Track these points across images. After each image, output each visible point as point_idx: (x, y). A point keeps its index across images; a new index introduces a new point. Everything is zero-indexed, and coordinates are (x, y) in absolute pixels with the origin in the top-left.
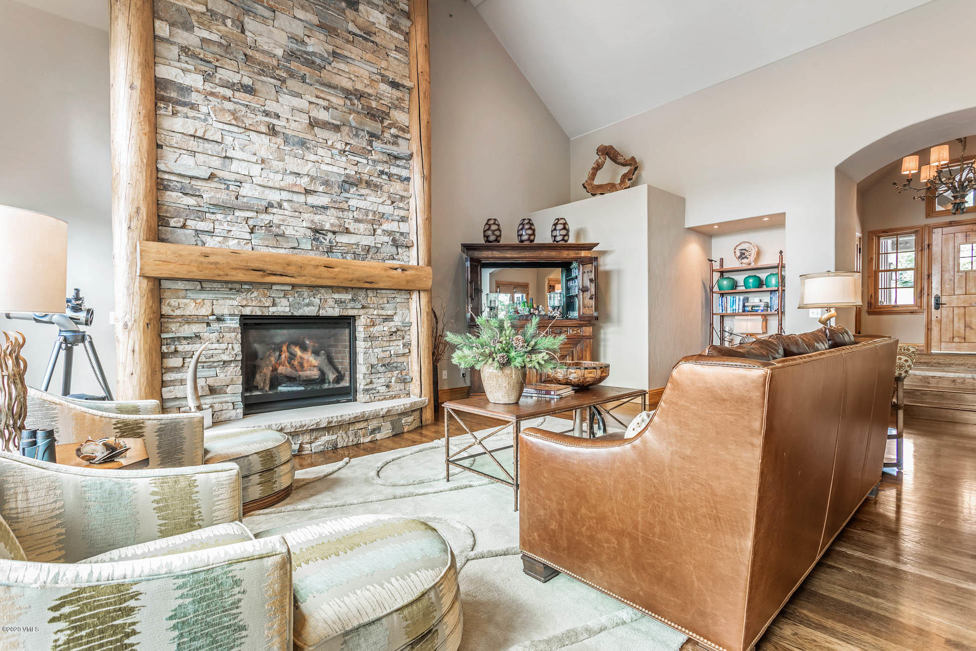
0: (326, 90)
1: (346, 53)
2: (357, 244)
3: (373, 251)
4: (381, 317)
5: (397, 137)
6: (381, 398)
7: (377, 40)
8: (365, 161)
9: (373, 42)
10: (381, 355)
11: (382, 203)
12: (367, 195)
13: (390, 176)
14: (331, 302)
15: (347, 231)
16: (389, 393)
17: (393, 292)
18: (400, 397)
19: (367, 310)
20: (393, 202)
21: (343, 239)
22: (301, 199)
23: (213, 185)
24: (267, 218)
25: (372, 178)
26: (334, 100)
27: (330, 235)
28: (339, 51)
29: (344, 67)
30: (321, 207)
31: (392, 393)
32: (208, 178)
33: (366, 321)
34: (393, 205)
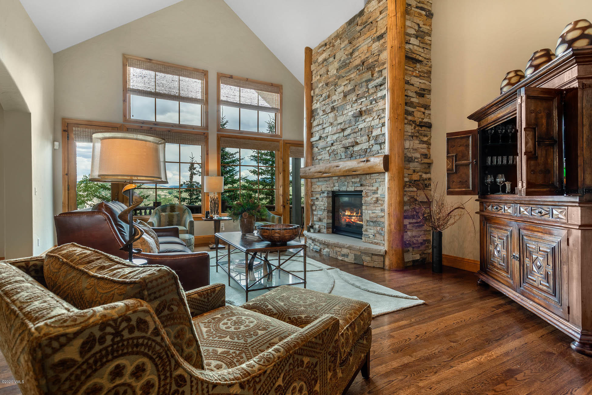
0: (349, 74)
2: (361, 149)
3: (368, 150)
4: (372, 191)
5: (381, 71)
6: (370, 242)
7: (370, 20)
8: (364, 99)
9: (369, 24)
10: (372, 215)
11: (373, 119)
12: (365, 119)
13: (375, 100)
14: (351, 183)
15: (357, 144)
16: (374, 240)
17: (378, 175)
18: (380, 245)
19: (365, 187)
20: (379, 116)
21: (356, 148)
22: (342, 134)
23: (322, 140)
24: (333, 148)
25: (368, 107)
27: (351, 148)
28: (355, 48)
29: (356, 54)
30: (348, 135)
31: (376, 241)
32: (320, 139)
33: (363, 194)
34: (379, 117)
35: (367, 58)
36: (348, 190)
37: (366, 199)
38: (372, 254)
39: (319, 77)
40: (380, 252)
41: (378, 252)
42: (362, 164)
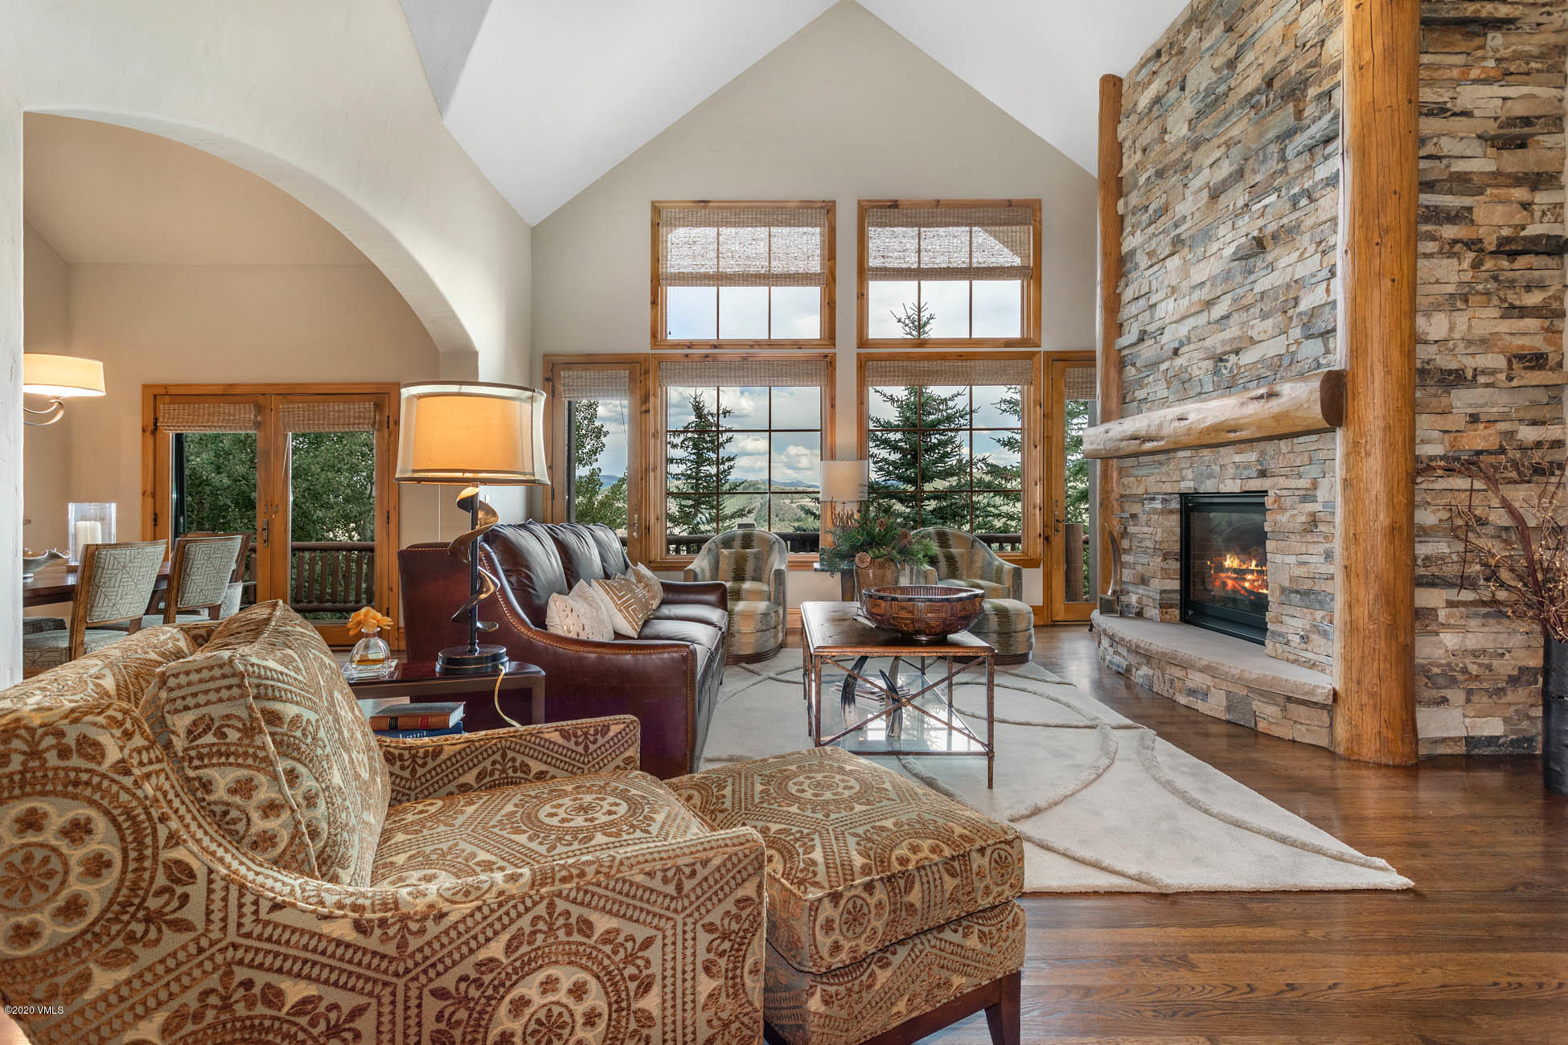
0: (1228, 125)
1: (1250, 32)
2: (1262, 360)
3: (1286, 362)
4: (1297, 493)
5: (1328, 94)
6: (1292, 657)
8: (1274, 197)
10: (1297, 571)
11: (1301, 259)
12: (1276, 259)
13: (1309, 194)
14: (1231, 469)
15: (1249, 342)
16: (1306, 654)
17: (1314, 437)
18: (1323, 671)
19: (1274, 480)
20: (1319, 243)
21: (1247, 358)
22: (1203, 319)
23: (1147, 343)
24: (1178, 361)
25: (1285, 221)
26: (1235, 132)
27: (1233, 358)
28: (1243, 40)
29: (1249, 57)
30: (1223, 318)
31: (1309, 655)
32: (1141, 340)
33: (1269, 501)
34: (1321, 248)
35: (1284, 61)
36: (1223, 489)
37: (1279, 517)
38: (1289, 699)
39: (1139, 155)
40: (1312, 692)
41: (1307, 693)
42: (1253, 408)
